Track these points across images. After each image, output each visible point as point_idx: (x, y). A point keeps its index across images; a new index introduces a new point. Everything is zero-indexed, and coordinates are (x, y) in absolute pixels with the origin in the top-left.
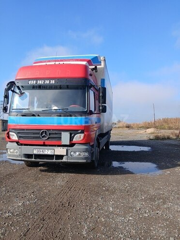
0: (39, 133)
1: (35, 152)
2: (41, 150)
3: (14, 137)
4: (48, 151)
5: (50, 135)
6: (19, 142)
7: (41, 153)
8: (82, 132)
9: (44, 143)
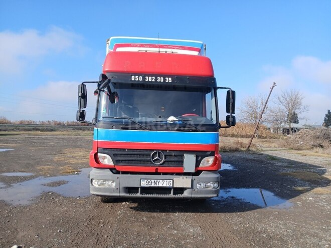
0: (150, 155)
1: (144, 184)
2: (153, 181)
3: (107, 160)
4: (164, 183)
5: (165, 158)
6: (115, 169)
7: (153, 185)
8: (212, 154)
9: (157, 169)
